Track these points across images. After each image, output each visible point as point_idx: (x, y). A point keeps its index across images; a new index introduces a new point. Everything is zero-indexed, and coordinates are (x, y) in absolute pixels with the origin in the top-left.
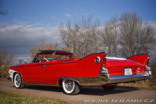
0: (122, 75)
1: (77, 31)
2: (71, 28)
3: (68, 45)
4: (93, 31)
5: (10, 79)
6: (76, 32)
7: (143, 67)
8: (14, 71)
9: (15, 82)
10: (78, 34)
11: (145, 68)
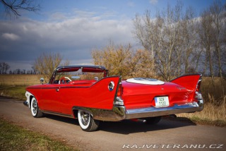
0: (151, 106)
1: (161, 26)
2: (151, 21)
3: (147, 47)
4: (184, 25)
5: (26, 104)
6: (159, 28)
7: (191, 94)
8: (30, 94)
9: (32, 108)
10: (162, 30)
11: (195, 94)
